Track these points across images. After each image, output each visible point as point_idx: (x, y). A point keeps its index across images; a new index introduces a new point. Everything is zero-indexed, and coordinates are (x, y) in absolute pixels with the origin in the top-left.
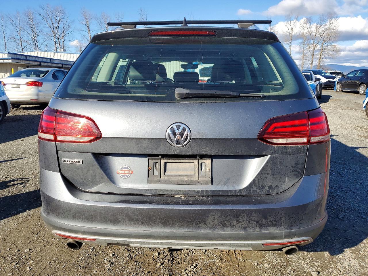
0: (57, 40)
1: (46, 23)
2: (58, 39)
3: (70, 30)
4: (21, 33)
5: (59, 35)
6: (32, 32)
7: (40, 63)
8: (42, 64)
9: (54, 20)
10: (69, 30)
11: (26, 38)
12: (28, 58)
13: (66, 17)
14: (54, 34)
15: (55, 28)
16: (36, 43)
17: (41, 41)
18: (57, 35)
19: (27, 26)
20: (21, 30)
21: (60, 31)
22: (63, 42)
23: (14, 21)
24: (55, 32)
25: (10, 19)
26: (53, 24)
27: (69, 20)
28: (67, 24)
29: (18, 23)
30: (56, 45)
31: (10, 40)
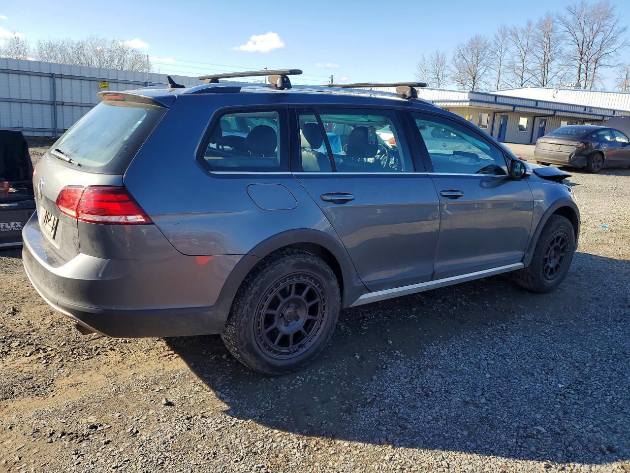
0: (583, 66)
1: (572, 38)
2: (586, 64)
3: (614, 46)
4: (527, 57)
5: (590, 57)
6: (543, 55)
7: (514, 108)
8: (517, 109)
9: (587, 30)
10: (612, 47)
11: (532, 66)
12: (499, 100)
13: (613, 22)
14: (581, 55)
15: (585, 44)
16: (546, 72)
17: (555, 70)
18: (585, 57)
19: (539, 45)
20: (527, 53)
21: (595, 48)
22: (595, 68)
23: (521, 39)
24: (584, 51)
25: (514, 37)
26: (584, 37)
27: (616, 28)
28: (612, 35)
29: (525, 42)
30: (580, 74)
31: (507, 70)
